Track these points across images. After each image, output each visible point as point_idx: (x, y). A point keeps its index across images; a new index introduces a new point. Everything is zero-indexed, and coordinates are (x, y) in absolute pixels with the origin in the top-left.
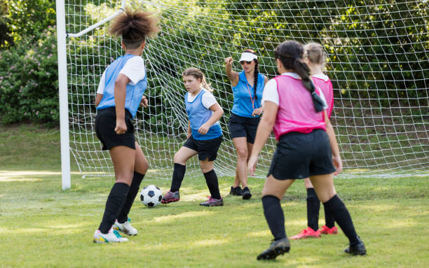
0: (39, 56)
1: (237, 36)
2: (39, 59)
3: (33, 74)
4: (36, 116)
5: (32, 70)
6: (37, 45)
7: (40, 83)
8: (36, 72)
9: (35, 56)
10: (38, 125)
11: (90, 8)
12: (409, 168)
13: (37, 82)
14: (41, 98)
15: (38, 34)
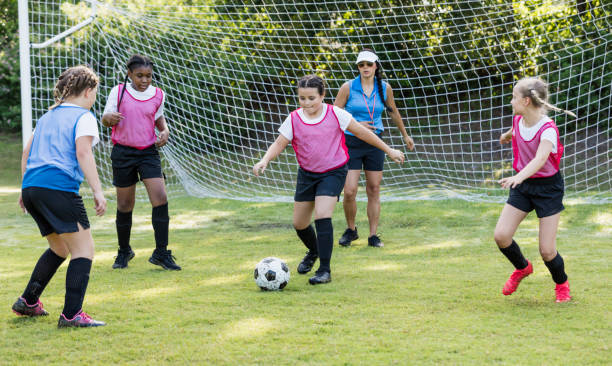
0: (11, 59)
1: (227, 40)
2: (11, 62)
3: (4, 79)
4: (8, 125)
5: (3, 75)
6: (10, 47)
7: (13, 88)
8: (7, 77)
9: (7, 59)
10: (11, 135)
11: (67, 8)
12: (407, 185)
13: (10, 88)
14: (13, 105)
15: (11, 34)
